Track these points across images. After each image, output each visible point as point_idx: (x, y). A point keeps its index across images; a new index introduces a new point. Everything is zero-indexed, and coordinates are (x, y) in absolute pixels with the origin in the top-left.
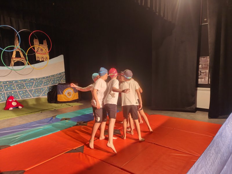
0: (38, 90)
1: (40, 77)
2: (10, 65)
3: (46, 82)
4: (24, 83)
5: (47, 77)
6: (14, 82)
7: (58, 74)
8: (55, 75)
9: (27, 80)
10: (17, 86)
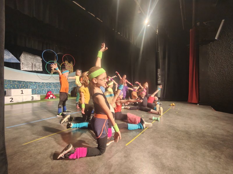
2: (51, 74)
4: (58, 84)
5: (71, 82)
6: (52, 84)
10: (53, 86)
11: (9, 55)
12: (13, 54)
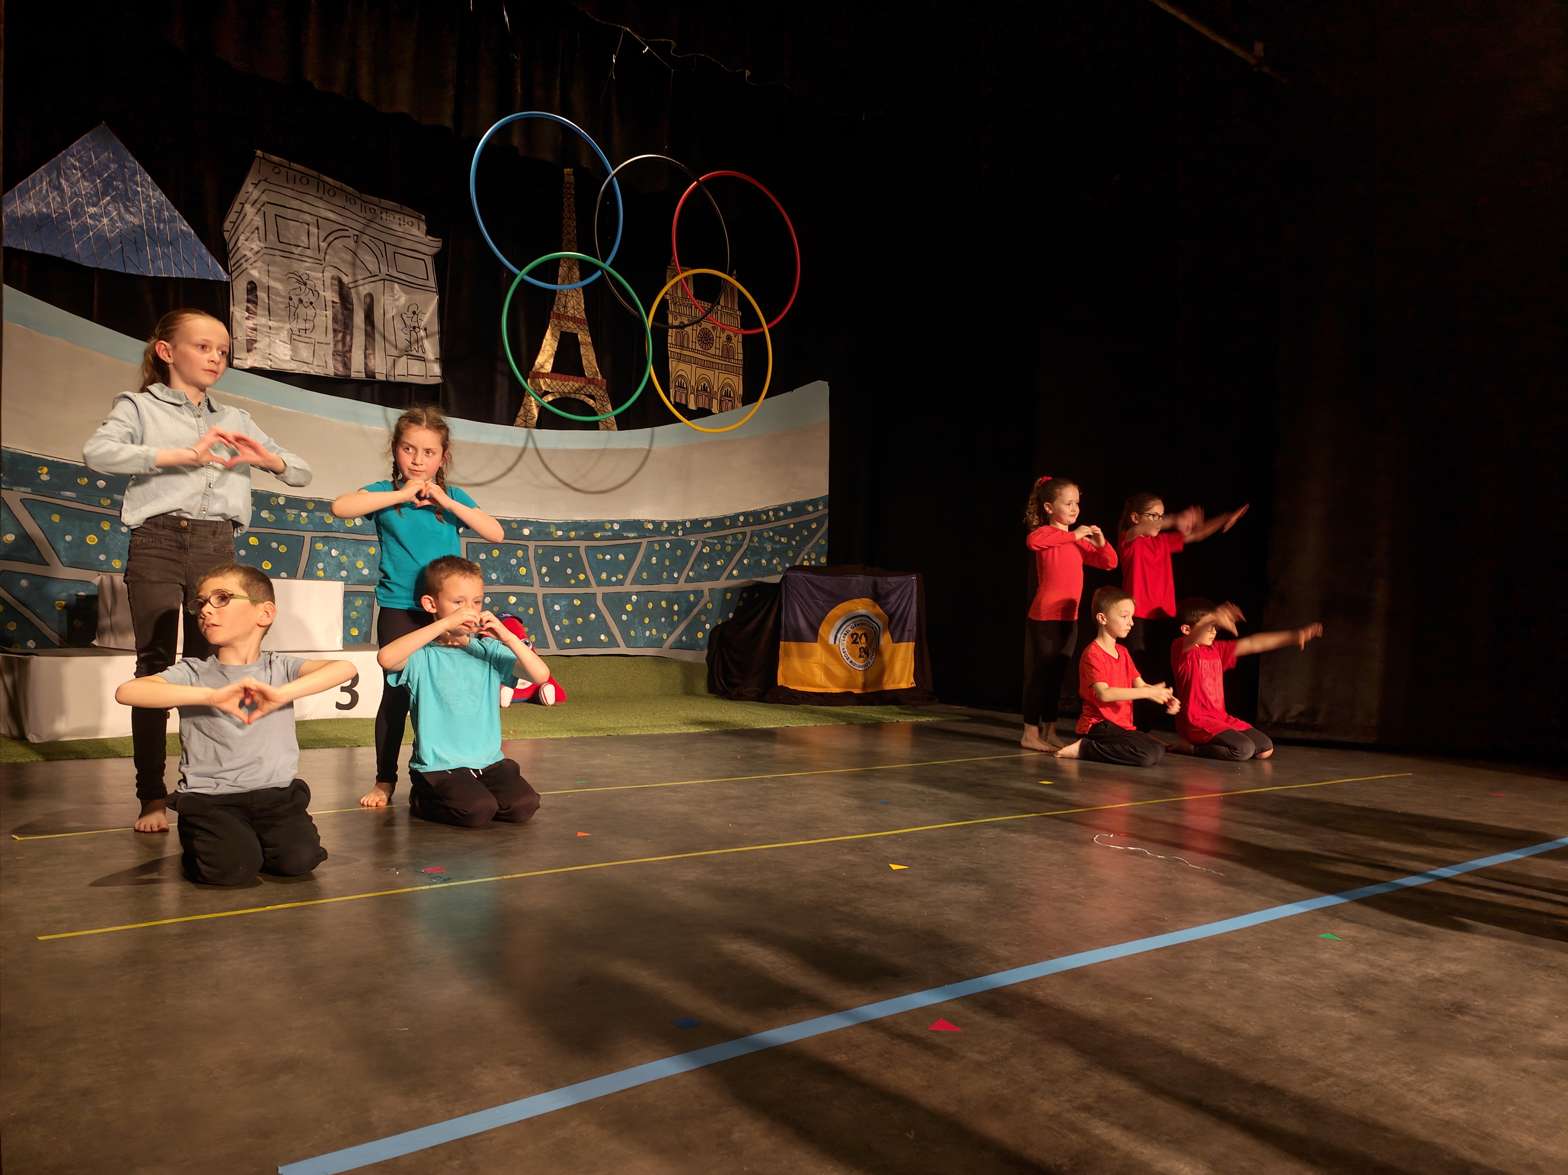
0: (657, 605)
1: (678, 518)
2: (519, 421)
3: (710, 558)
4: (583, 544)
5: (718, 523)
6: (526, 532)
7: (783, 508)
8: (766, 512)
9: (599, 526)
10: (540, 560)
11: (126, 198)
12: (161, 182)
